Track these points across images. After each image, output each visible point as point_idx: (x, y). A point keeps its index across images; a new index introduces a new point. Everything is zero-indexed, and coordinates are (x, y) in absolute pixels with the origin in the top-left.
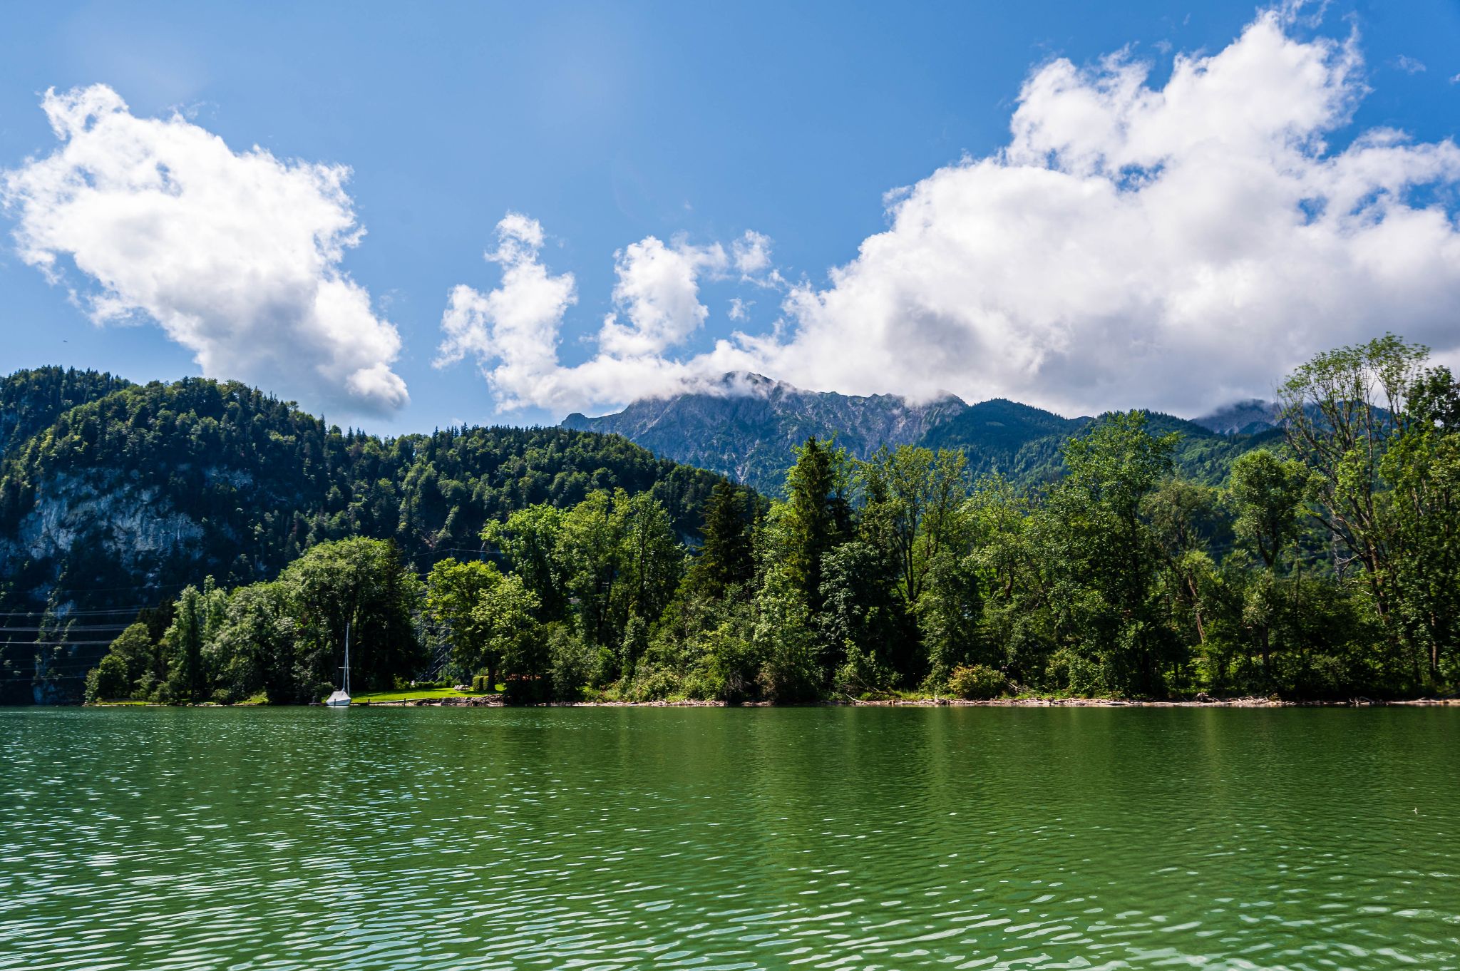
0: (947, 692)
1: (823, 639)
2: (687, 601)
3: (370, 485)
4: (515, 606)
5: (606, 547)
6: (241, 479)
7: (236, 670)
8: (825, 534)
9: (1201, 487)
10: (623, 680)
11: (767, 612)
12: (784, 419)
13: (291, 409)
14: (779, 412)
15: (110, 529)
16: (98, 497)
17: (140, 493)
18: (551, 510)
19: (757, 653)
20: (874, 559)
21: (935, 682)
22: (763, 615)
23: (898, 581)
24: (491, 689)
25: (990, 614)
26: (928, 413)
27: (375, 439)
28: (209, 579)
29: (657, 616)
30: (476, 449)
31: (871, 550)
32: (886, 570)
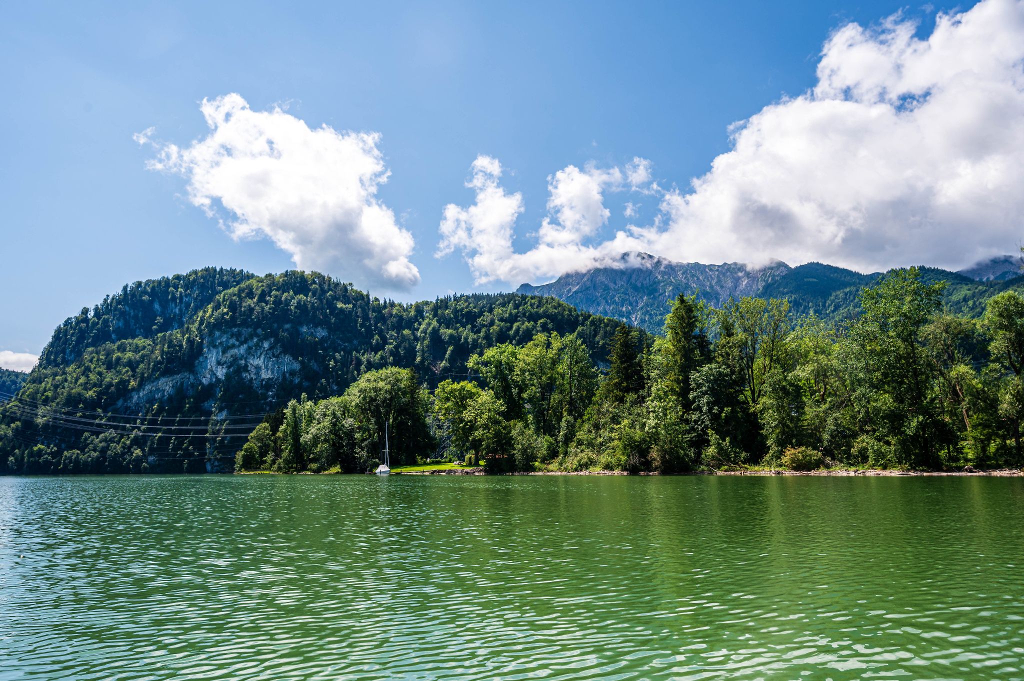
0: (781, 466)
1: (693, 429)
2: (601, 405)
3: (398, 334)
4: (489, 410)
5: (547, 371)
6: (321, 333)
7: (321, 452)
8: (692, 359)
9: (964, 319)
10: (560, 457)
11: (654, 412)
12: (664, 282)
13: (349, 288)
14: (659, 277)
15: (246, 366)
16: (239, 346)
17: (263, 343)
18: (511, 348)
19: (648, 439)
20: (727, 375)
21: (772, 459)
22: (651, 414)
23: (744, 390)
24: (477, 464)
25: (810, 412)
26: (763, 275)
27: (400, 305)
28: (304, 395)
29: (581, 415)
30: (463, 309)
31: (724, 369)
32: (735, 382)
